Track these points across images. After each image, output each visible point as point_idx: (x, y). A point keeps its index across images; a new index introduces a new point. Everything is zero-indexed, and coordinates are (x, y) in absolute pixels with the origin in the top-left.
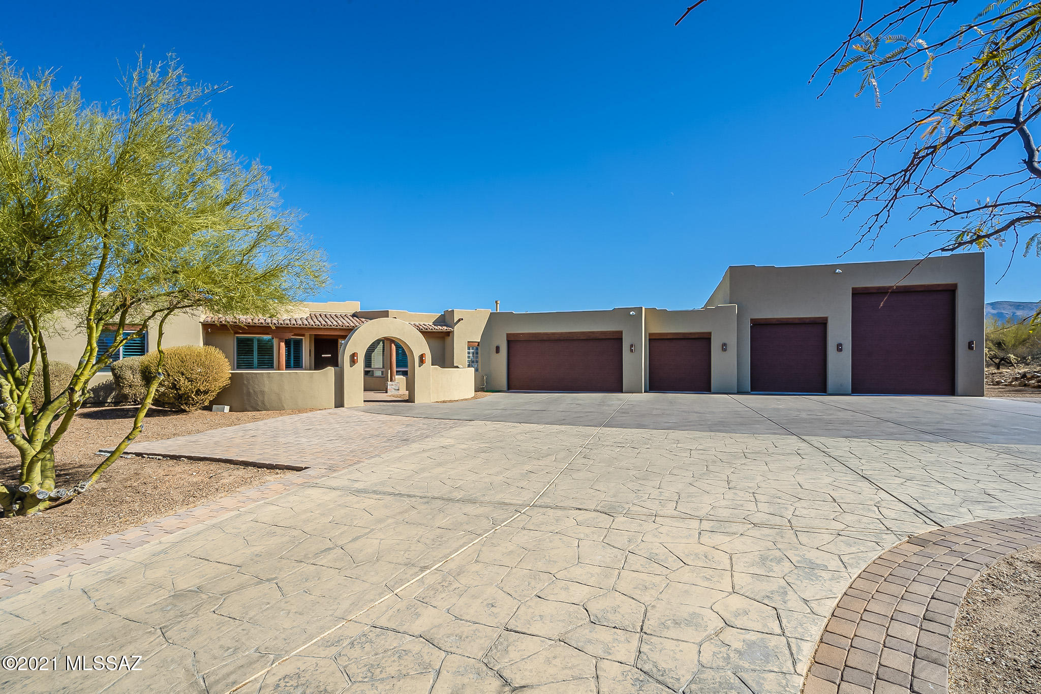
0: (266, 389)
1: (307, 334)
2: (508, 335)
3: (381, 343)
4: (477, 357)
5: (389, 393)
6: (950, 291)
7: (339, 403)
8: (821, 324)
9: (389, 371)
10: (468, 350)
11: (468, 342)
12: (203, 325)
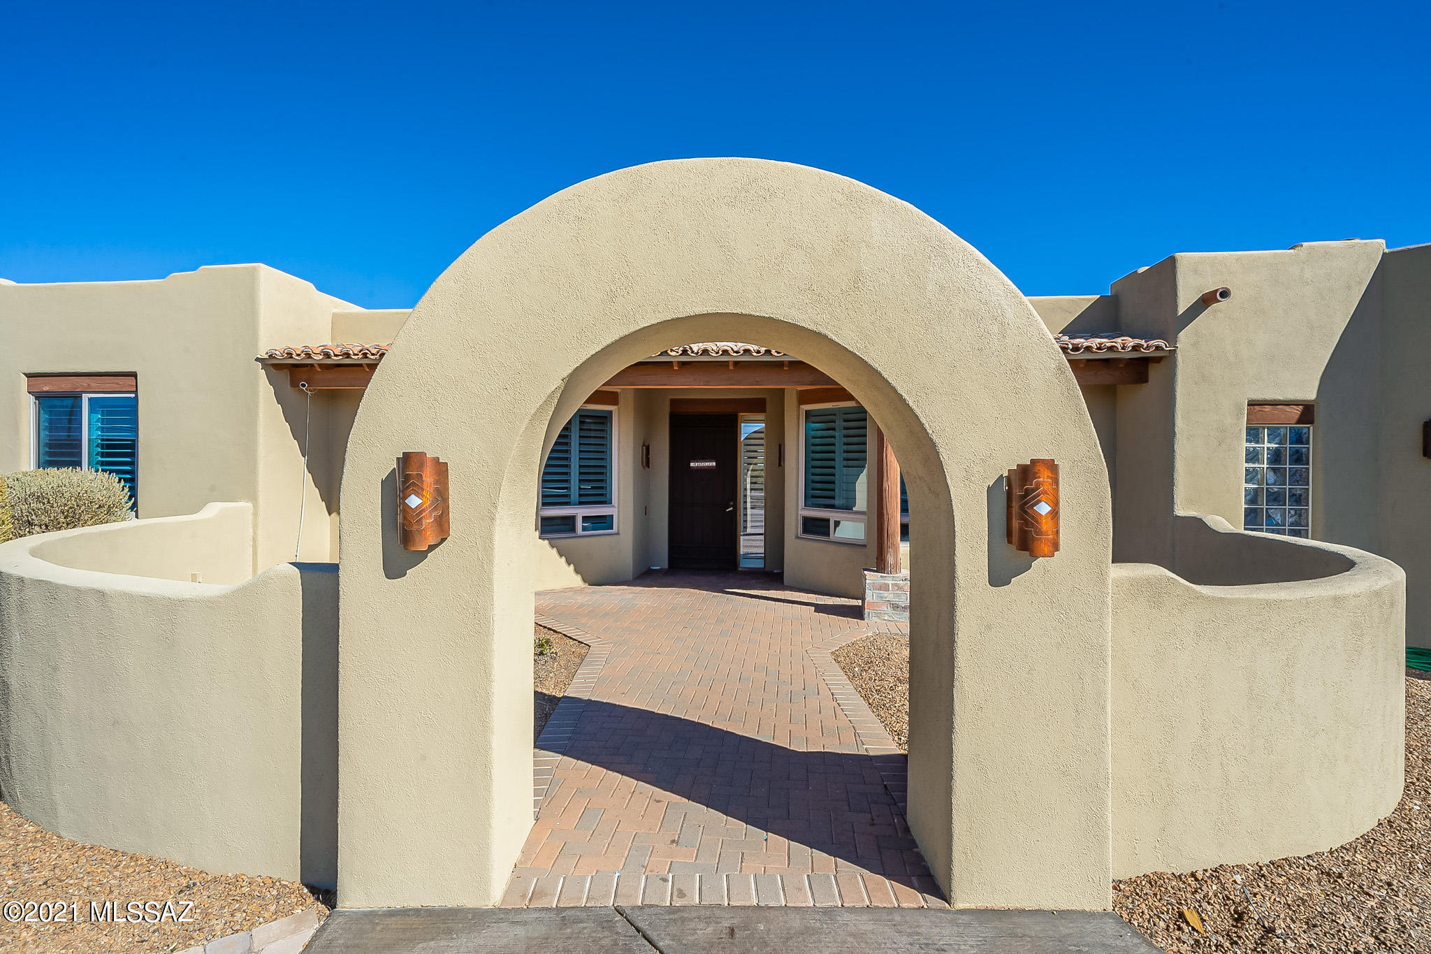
4: (1299, 478)
10: (1248, 441)
11: (1252, 404)
12: (270, 366)
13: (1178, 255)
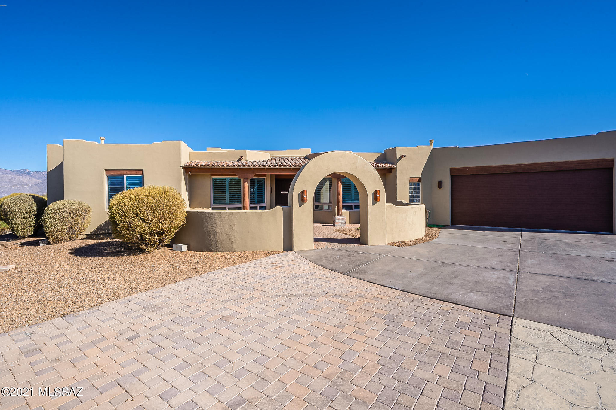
0: (218, 229)
1: (268, 174)
2: (452, 170)
3: (328, 182)
4: (419, 193)
5: (337, 227)
7: (288, 246)
9: (336, 207)
10: (410, 185)
11: (410, 178)
12: (184, 168)
13: (397, 147)
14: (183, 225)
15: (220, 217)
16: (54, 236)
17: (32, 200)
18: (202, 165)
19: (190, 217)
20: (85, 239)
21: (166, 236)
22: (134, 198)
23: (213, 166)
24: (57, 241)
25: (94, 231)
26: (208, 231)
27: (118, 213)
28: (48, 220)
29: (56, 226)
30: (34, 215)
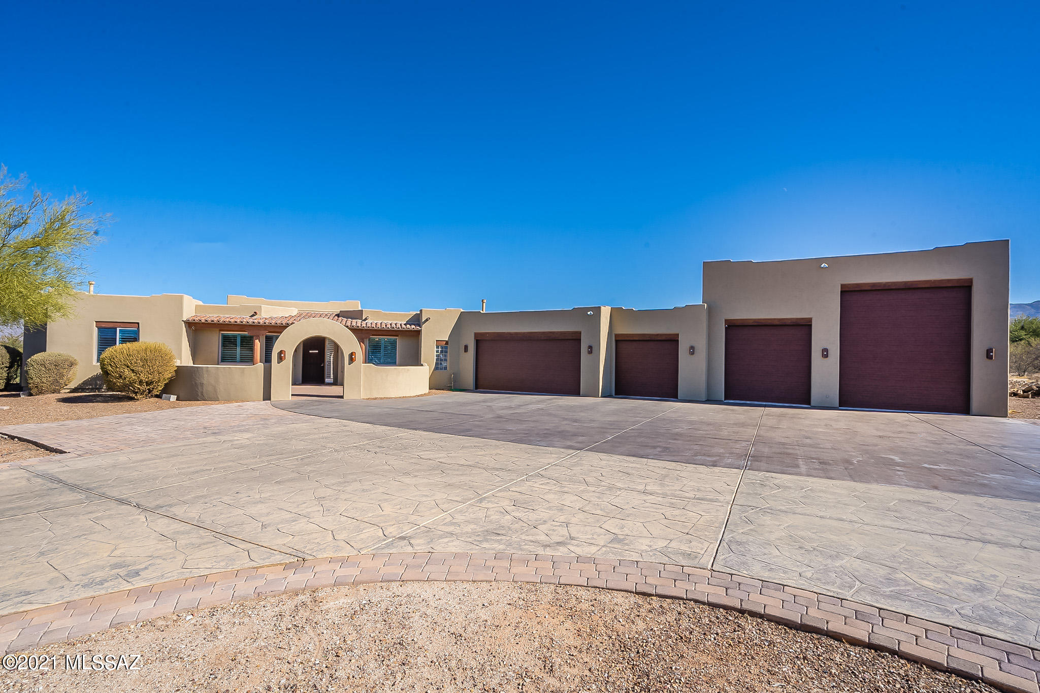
0: (205, 382)
2: (476, 334)
4: (446, 356)
6: (965, 288)
7: (267, 396)
8: (804, 327)
10: (436, 348)
11: (436, 341)
12: (186, 323)
14: (172, 377)
15: (207, 371)
16: (37, 387)
17: (4, 351)
18: (206, 321)
19: (180, 370)
20: (70, 392)
21: (155, 386)
22: (125, 352)
23: (219, 321)
24: (41, 392)
25: (80, 385)
26: (196, 383)
27: (110, 365)
28: (31, 371)
29: (40, 377)
30: (6, 367)
